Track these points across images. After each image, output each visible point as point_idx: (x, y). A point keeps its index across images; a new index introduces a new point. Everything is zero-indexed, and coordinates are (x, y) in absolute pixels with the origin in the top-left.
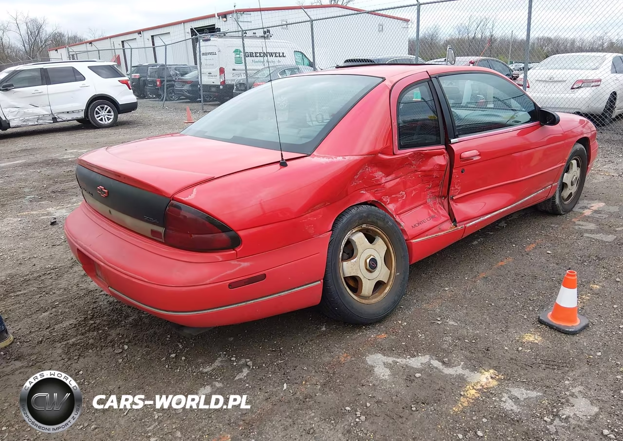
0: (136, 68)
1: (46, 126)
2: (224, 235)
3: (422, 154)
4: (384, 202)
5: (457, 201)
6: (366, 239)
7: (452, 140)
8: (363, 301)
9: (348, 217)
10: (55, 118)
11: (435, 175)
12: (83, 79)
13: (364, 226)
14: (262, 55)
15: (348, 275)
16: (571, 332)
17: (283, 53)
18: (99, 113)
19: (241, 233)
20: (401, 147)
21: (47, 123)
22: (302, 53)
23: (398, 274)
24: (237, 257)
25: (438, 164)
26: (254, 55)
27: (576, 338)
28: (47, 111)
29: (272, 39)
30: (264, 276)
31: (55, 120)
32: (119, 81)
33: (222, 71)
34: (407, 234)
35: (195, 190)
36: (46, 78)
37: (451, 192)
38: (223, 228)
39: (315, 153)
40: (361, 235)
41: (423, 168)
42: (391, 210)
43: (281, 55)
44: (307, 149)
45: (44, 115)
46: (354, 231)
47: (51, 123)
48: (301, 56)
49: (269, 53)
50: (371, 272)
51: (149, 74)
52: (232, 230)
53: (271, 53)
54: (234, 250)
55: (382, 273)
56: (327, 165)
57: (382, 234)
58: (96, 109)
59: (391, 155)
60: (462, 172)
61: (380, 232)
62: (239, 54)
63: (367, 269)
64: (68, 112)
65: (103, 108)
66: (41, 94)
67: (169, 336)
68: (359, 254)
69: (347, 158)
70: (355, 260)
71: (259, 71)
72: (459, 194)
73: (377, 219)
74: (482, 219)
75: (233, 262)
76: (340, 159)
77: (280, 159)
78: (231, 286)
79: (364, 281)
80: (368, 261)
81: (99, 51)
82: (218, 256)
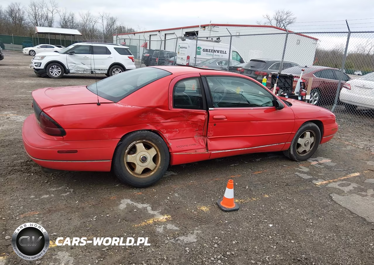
0: (148, 51)
1: (87, 75)
2: (58, 129)
3: (189, 112)
4: (162, 132)
5: (211, 139)
6: (144, 147)
7: (209, 108)
8: (135, 176)
9: (134, 134)
10: (93, 71)
11: (199, 124)
12: (110, 53)
13: (144, 140)
14: (213, 51)
15: (129, 161)
16: (225, 210)
17: (225, 51)
18: (115, 72)
19: (66, 130)
20: (174, 107)
21: (88, 73)
22: (237, 52)
23: (160, 167)
24: (63, 140)
25: (200, 119)
26: (208, 51)
27: (224, 213)
28: (89, 67)
29: (220, 43)
30: (76, 151)
31: (92, 72)
32: (128, 57)
33: (188, 58)
34: (171, 150)
35: (52, 108)
36: (92, 51)
37: (208, 134)
38: (58, 126)
39: (119, 102)
40: (142, 144)
41: (192, 120)
42: (166, 136)
43: (224, 52)
44: (115, 100)
45: (87, 69)
46: (138, 142)
47: (90, 74)
48: (236, 54)
49: (217, 51)
50: (143, 163)
51: (154, 54)
52: (62, 128)
53: (218, 51)
54: (63, 137)
55: (149, 164)
56: (121, 108)
57: (155, 146)
58: (114, 70)
59: (167, 110)
60: (214, 125)
61: (154, 145)
62: (200, 50)
63: (140, 161)
64: (99, 70)
65: (117, 70)
66: (87, 58)
67: (51, 174)
68: (137, 153)
69: (133, 107)
70: (134, 155)
71: (209, 59)
72: (212, 136)
73: (152, 139)
74: (223, 151)
75: (61, 142)
76: (130, 106)
77: (97, 102)
78: (58, 152)
79: (137, 166)
80: (141, 157)
81: (130, 39)
82: (55, 138)
